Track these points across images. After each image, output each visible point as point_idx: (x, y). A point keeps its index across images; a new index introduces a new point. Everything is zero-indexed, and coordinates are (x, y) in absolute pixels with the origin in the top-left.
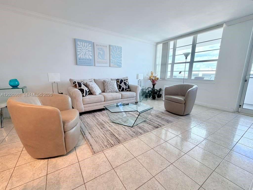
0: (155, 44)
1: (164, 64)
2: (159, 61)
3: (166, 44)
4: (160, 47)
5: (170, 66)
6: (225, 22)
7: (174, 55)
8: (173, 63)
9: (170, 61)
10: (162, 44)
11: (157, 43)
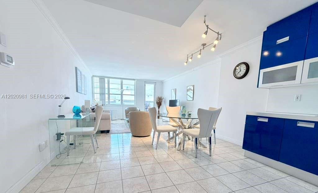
0: (92, 76)
1: (102, 94)
2: (97, 90)
4: (97, 80)
5: (107, 96)
6: (136, 79)
7: (109, 89)
8: (109, 94)
9: (107, 91)
10: (98, 78)
11: (93, 76)
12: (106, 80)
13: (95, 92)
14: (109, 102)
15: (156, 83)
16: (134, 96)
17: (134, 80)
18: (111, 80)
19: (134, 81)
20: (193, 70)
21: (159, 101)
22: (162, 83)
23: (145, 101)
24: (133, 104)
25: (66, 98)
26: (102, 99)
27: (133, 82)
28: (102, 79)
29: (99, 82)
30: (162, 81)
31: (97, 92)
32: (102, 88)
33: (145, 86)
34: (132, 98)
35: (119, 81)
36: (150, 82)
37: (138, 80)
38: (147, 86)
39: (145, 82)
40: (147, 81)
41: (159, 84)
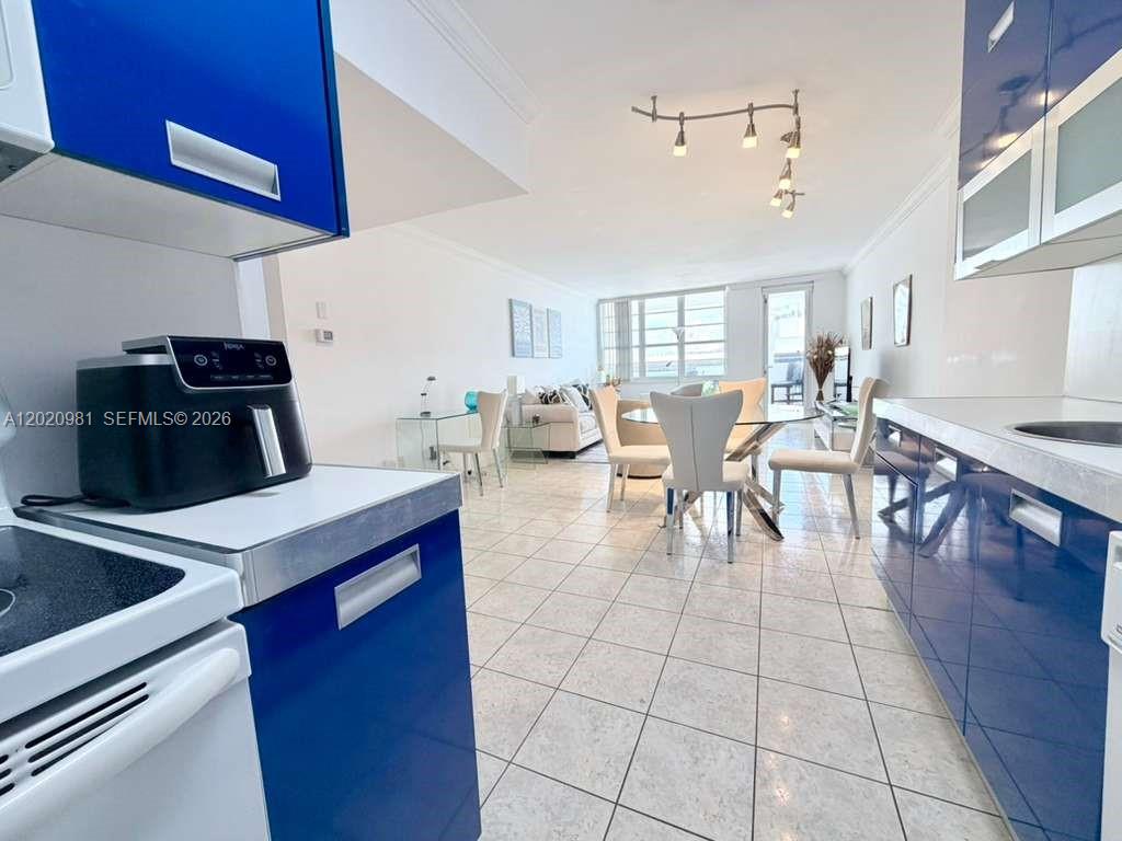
0: (596, 302)
1: (623, 348)
2: (610, 340)
3: (622, 305)
4: (609, 310)
5: (636, 353)
6: (729, 285)
7: (642, 330)
8: (643, 346)
9: (635, 340)
10: (613, 305)
11: (601, 301)
12: (635, 305)
13: (605, 346)
14: (642, 370)
15: (812, 282)
16: (723, 344)
17: (721, 288)
18: (649, 303)
19: (720, 293)
24: (720, 371)
25: (431, 379)
26: (624, 363)
27: (719, 298)
29: (613, 315)
30: (840, 272)
31: (611, 346)
32: (623, 331)
33: (766, 301)
35: (674, 300)
36: (785, 284)
37: (734, 286)
38: (775, 300)
39: (763, 288)
40: (767, 287)
41: (823, 286)
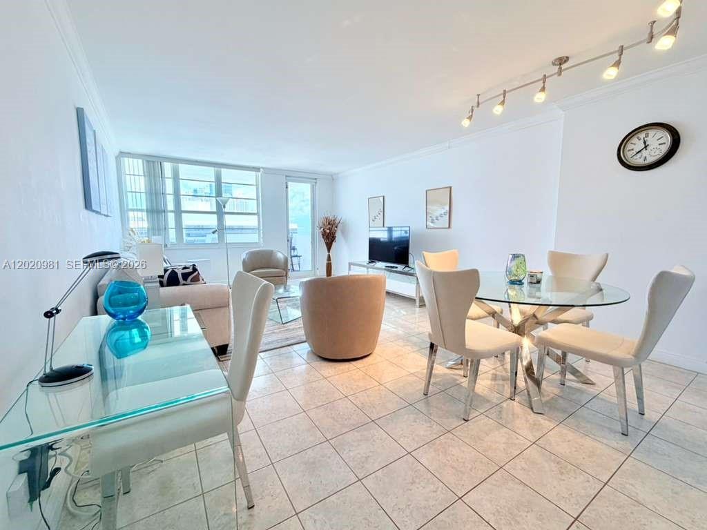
0: (117, 153)
1: (156, 211)
4: (135, 167)
5: (171, 217)
6: (263, 168)
7: (177, 195)
8: (179, 211)
9: (170, 204)
10: (140, 161)
11: (121, 153)
13: (130, 207)
15: (316, 179)
16: (256, 217)
17: (257, 169)
18: (183, 168)
19: (254, 173)
20: (447, 145)
21: (329, 229)
22: (333, 179)
23: (288, 230)
24: (253, 238)
26: (157, 226)
27: (251, 177)
28: (153, 164)
29: (141, 173)
30: (332, 176)
31: (139, 207)
32: (155, 193)
33: (287, 187)
34: (252, 221)
36: (299, 176)
37: (268, 171)
38: (293, 187)
39: (286, 176)
40: (292, 175)
41: (325, 182)
